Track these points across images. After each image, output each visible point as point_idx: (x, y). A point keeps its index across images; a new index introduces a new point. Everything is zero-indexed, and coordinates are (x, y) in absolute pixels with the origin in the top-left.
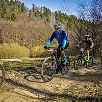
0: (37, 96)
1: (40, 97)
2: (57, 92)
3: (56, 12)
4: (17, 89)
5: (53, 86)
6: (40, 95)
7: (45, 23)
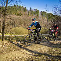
2: (42, 52)
3: (42, 11)
4: (22, 50)
5: (40, 49)
6: (33, 54)
7: (36, 17)
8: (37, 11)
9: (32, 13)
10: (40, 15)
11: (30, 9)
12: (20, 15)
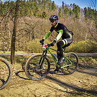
0: (66, 90)
1: (68, 91)
2: (85, 87)
3: (85, 8)
4: (47, 82)
5: (81, 81)
6: (68, 89)
7: (74, 20)
8: (76, 8)
9: (65, 12)
10: (81, 16)
11: (63, 5)
12: (44, 16)
